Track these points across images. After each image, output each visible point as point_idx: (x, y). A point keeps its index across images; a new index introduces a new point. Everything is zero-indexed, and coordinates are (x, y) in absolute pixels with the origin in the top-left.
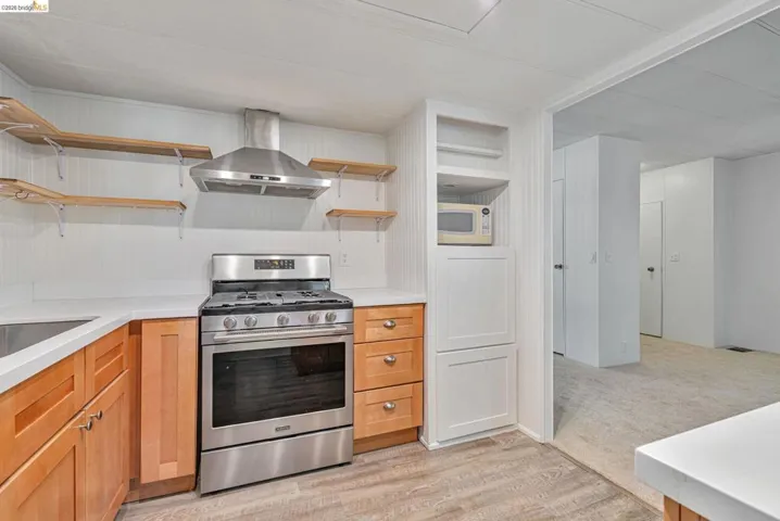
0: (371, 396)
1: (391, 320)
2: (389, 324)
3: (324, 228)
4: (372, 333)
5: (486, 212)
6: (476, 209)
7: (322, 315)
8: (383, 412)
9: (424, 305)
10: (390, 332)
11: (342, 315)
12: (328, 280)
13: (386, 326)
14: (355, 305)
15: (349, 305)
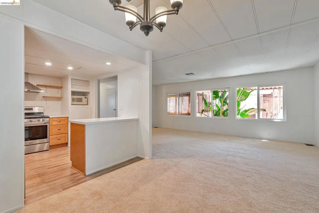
0: (54, 136)
1: (59, 120)
2: (59, 121)
3: (42, 100)
4: (54, 123)
5: (86, 98)
6: (83, 97)
7: (41, 119)
8: (58, 140)
9: (68, 117)
10: (59, 123)
11: (48, 119)
12: (43, 113)
13: (58, 122)
14: (50, 117)
15: (49, 118)
